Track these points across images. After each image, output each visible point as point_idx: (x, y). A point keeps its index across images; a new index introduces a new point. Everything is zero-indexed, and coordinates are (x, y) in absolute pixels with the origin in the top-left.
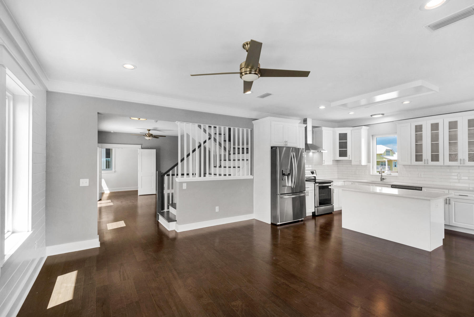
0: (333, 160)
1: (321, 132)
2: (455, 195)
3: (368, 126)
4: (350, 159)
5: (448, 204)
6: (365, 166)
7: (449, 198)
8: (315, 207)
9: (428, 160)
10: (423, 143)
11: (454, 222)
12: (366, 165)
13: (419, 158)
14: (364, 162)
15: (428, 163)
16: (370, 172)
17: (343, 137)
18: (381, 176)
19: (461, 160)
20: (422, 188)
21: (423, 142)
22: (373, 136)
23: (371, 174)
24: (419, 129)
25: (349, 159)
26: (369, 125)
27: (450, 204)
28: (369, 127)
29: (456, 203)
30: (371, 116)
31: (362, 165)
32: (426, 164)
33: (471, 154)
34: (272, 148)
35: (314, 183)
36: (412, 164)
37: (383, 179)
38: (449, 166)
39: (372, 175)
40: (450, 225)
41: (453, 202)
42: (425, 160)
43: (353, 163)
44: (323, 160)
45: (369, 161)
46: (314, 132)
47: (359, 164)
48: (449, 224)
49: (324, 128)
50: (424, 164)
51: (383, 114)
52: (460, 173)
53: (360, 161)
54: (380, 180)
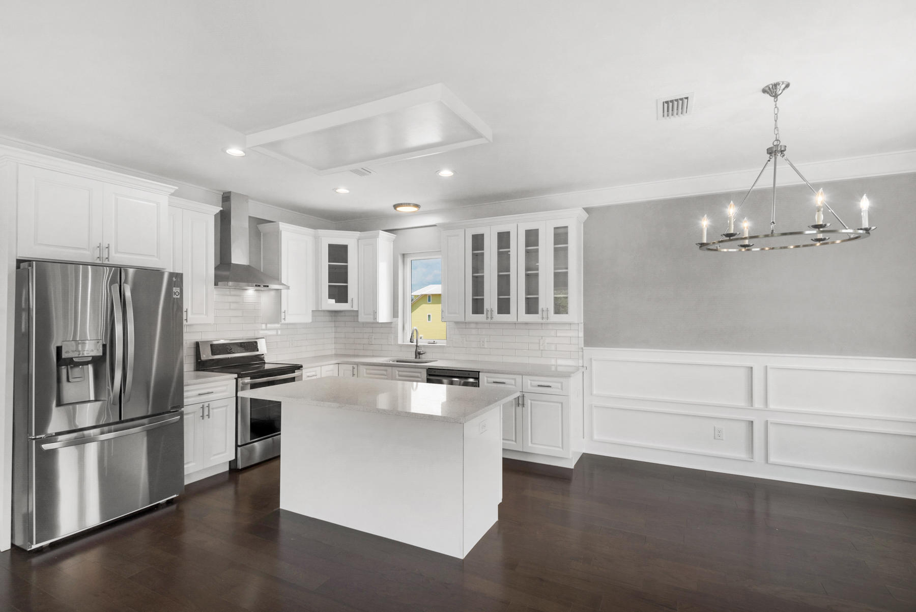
0: (312, 311)
1: (277, 234)
2: (532, 386)
3: (392, 232)
4: (355, 308)
5: (521, 406)
6: (388, 325)
7: (523, 393)
8: (237, 446)
9: (492, 311)
10: (485, 274)
11: (530, 444)
12: (391, 323)
13: (478, 306)
14: (384, 316)
15: (492, 318)
16: (396, 337)
17: (338, 253)
18: (417, 346)
19: (543, 311)
20: (479, 372)
21: (485, 272)
22: (404, 255)
23: (400, 342)
24: (478, 241)
25: (351, 309)
26: (396, 231)
27: (523, 405)
28: (395, 235)
29: (532, 402)
30: (395, 206)
31: (378, 323)
32: (489, 320)
33: (559, 298)
34: (19, 262)
35: (236, 376)
36: (467, 320)
37: (419, 354)
38: (526, 324)
39: (401, 346)
40: (524, 451)
41: (528, 402)
42: (487, 311)
43: (362, 318)
44: (283, 310)
45: (395, 314)
46: (262, 234)
47: (372, 320)
48: (522, 450)
49: (284, 227)
50: (486, 320)
51: (417, 206)
52: (543, 338)
53: (375, 313)
54: (414, 357)
